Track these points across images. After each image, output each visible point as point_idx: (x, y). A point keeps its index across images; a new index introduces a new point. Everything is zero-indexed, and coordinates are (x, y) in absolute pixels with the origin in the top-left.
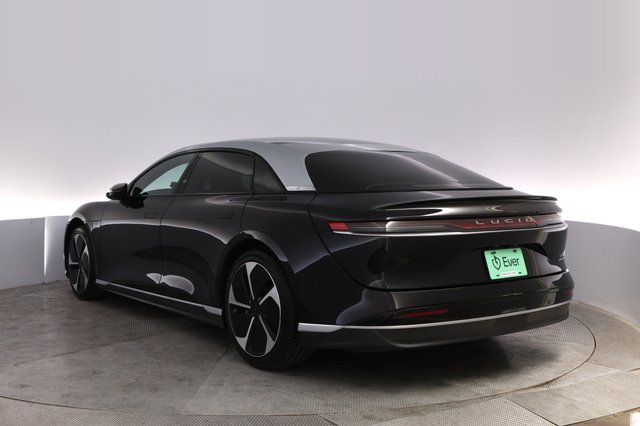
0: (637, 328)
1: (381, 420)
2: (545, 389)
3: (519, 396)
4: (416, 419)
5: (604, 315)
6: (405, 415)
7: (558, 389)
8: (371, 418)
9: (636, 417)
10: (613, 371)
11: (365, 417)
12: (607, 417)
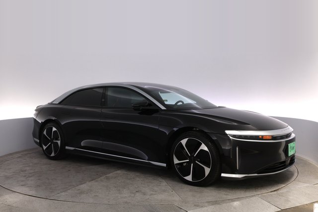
0: (317, 166)
1: (202, 207)
2: (275, 193)
3: (264, 196)
4: (218, 206)
5: (302, 160)
6: (213, 205)
7: (282, 193)
8: (198, 206)
9: (316, 205)
10: (306, 185)
11: (195, 205)
12: (303, 206)
